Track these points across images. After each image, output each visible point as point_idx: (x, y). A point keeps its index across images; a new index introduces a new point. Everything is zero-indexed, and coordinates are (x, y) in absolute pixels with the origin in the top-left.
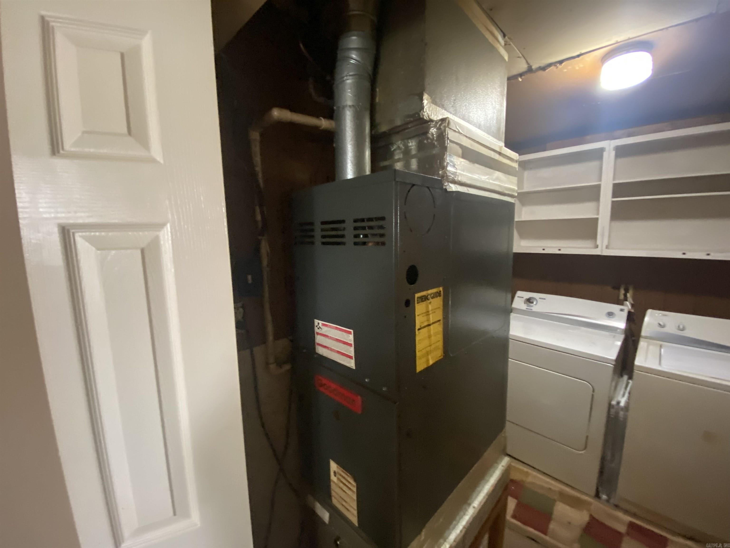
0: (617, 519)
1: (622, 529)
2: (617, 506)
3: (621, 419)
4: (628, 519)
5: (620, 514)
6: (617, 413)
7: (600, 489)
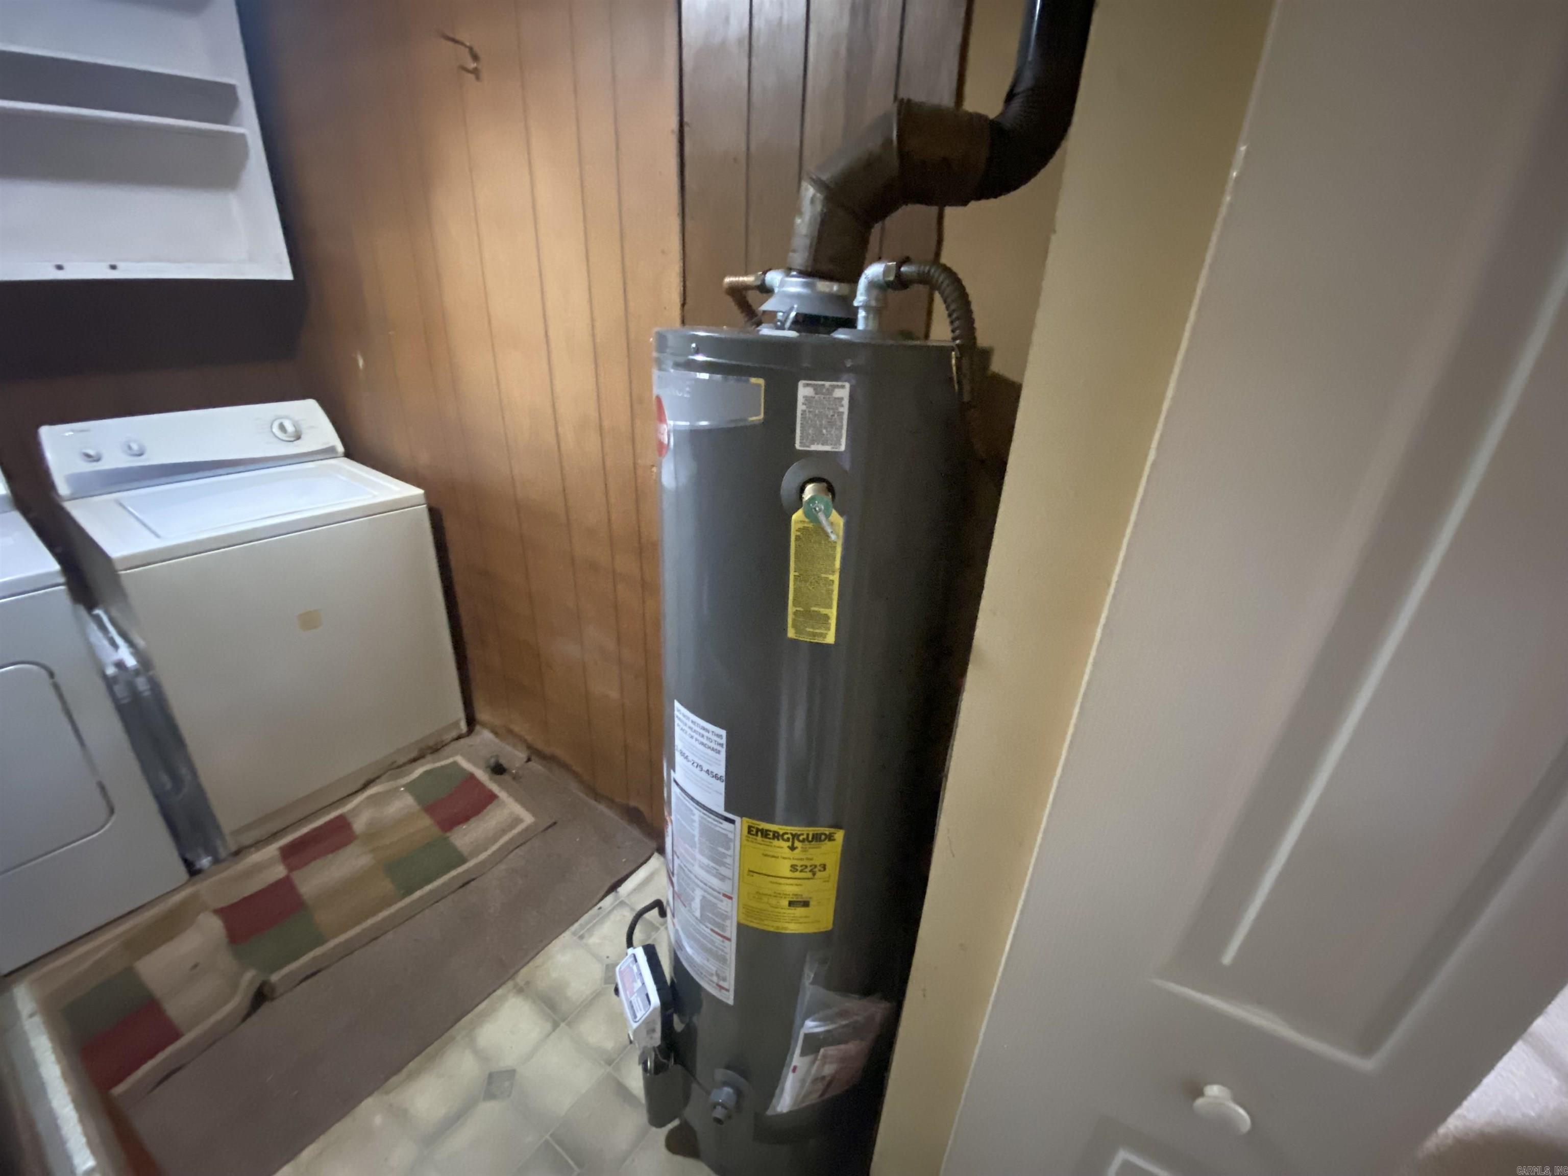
0: (258, 868)
1: (279, 871)
2: (238, 853)
3: (147, 694)
4: (272, 850)
5: (256, 857)
6: (131, 687)
7: (189, 856)
